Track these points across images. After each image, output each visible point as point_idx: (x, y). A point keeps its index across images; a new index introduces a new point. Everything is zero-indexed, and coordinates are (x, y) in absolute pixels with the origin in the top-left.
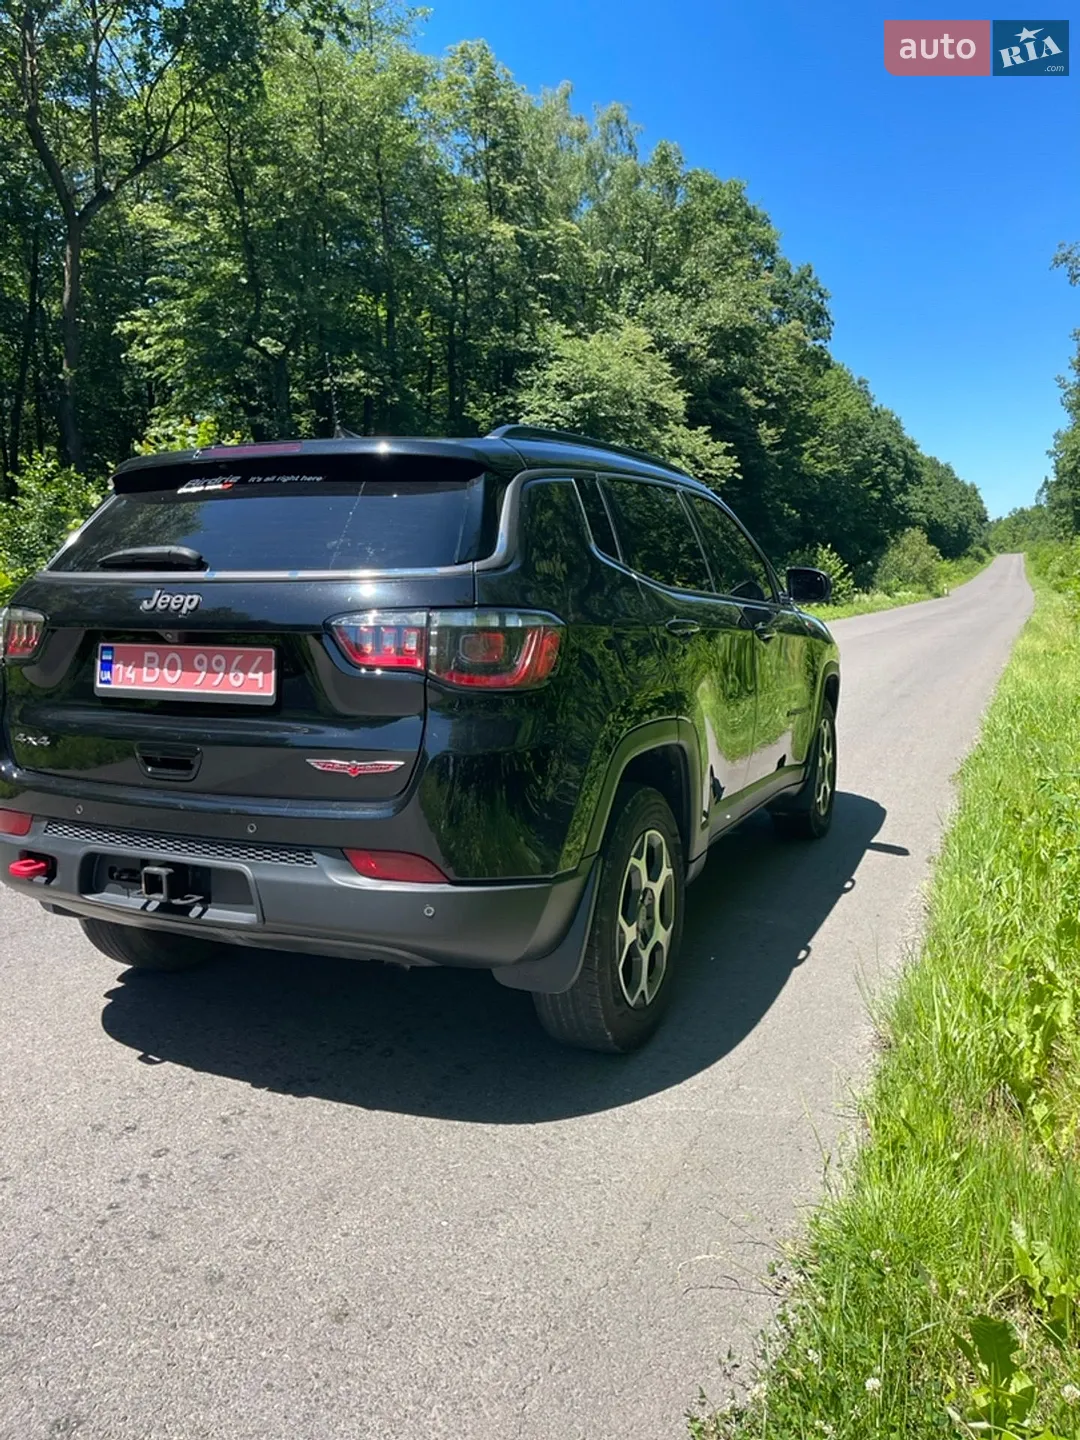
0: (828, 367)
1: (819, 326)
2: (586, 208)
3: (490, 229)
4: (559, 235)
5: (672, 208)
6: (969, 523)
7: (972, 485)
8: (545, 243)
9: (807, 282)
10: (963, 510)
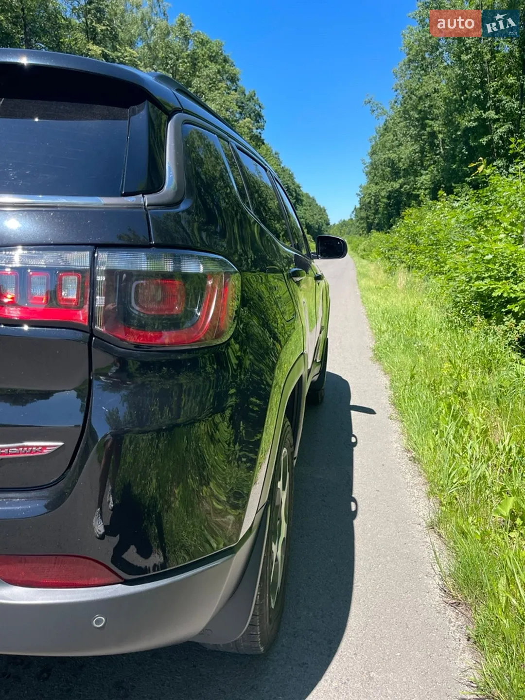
0: (263, 143)
1: (259, 122)
2: (140, 45)
3: (88, 47)
4: (126, 56)
5: (187, 50)
6: (322, 225)
7: (324, 208)
8: (119, 60)
9: (253, 99)
10: (320, 219)
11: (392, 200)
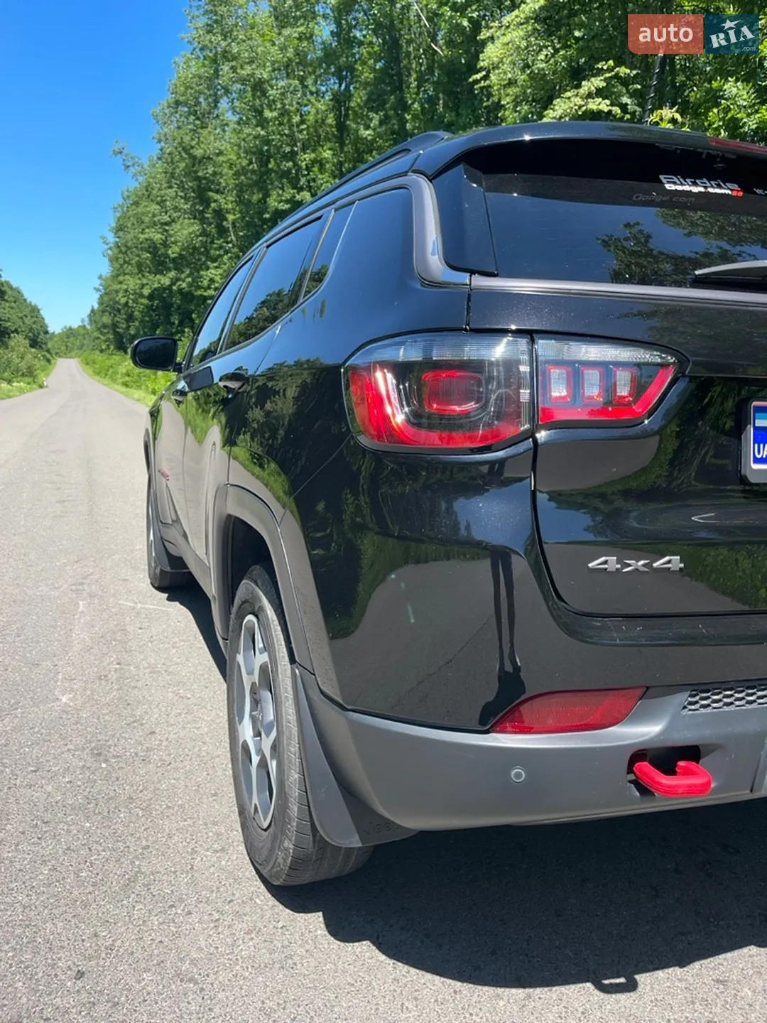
10: (34, 323)
11: (157, 302)
